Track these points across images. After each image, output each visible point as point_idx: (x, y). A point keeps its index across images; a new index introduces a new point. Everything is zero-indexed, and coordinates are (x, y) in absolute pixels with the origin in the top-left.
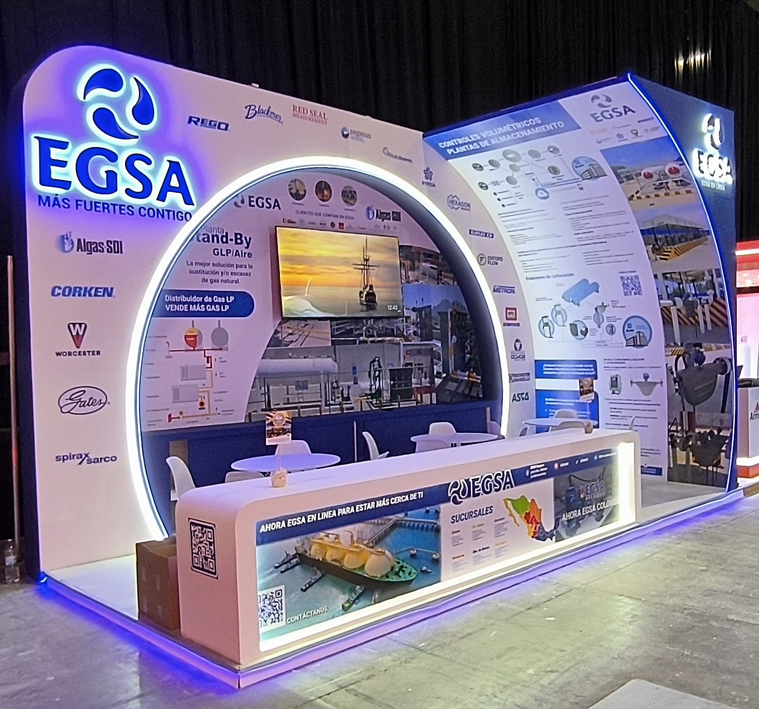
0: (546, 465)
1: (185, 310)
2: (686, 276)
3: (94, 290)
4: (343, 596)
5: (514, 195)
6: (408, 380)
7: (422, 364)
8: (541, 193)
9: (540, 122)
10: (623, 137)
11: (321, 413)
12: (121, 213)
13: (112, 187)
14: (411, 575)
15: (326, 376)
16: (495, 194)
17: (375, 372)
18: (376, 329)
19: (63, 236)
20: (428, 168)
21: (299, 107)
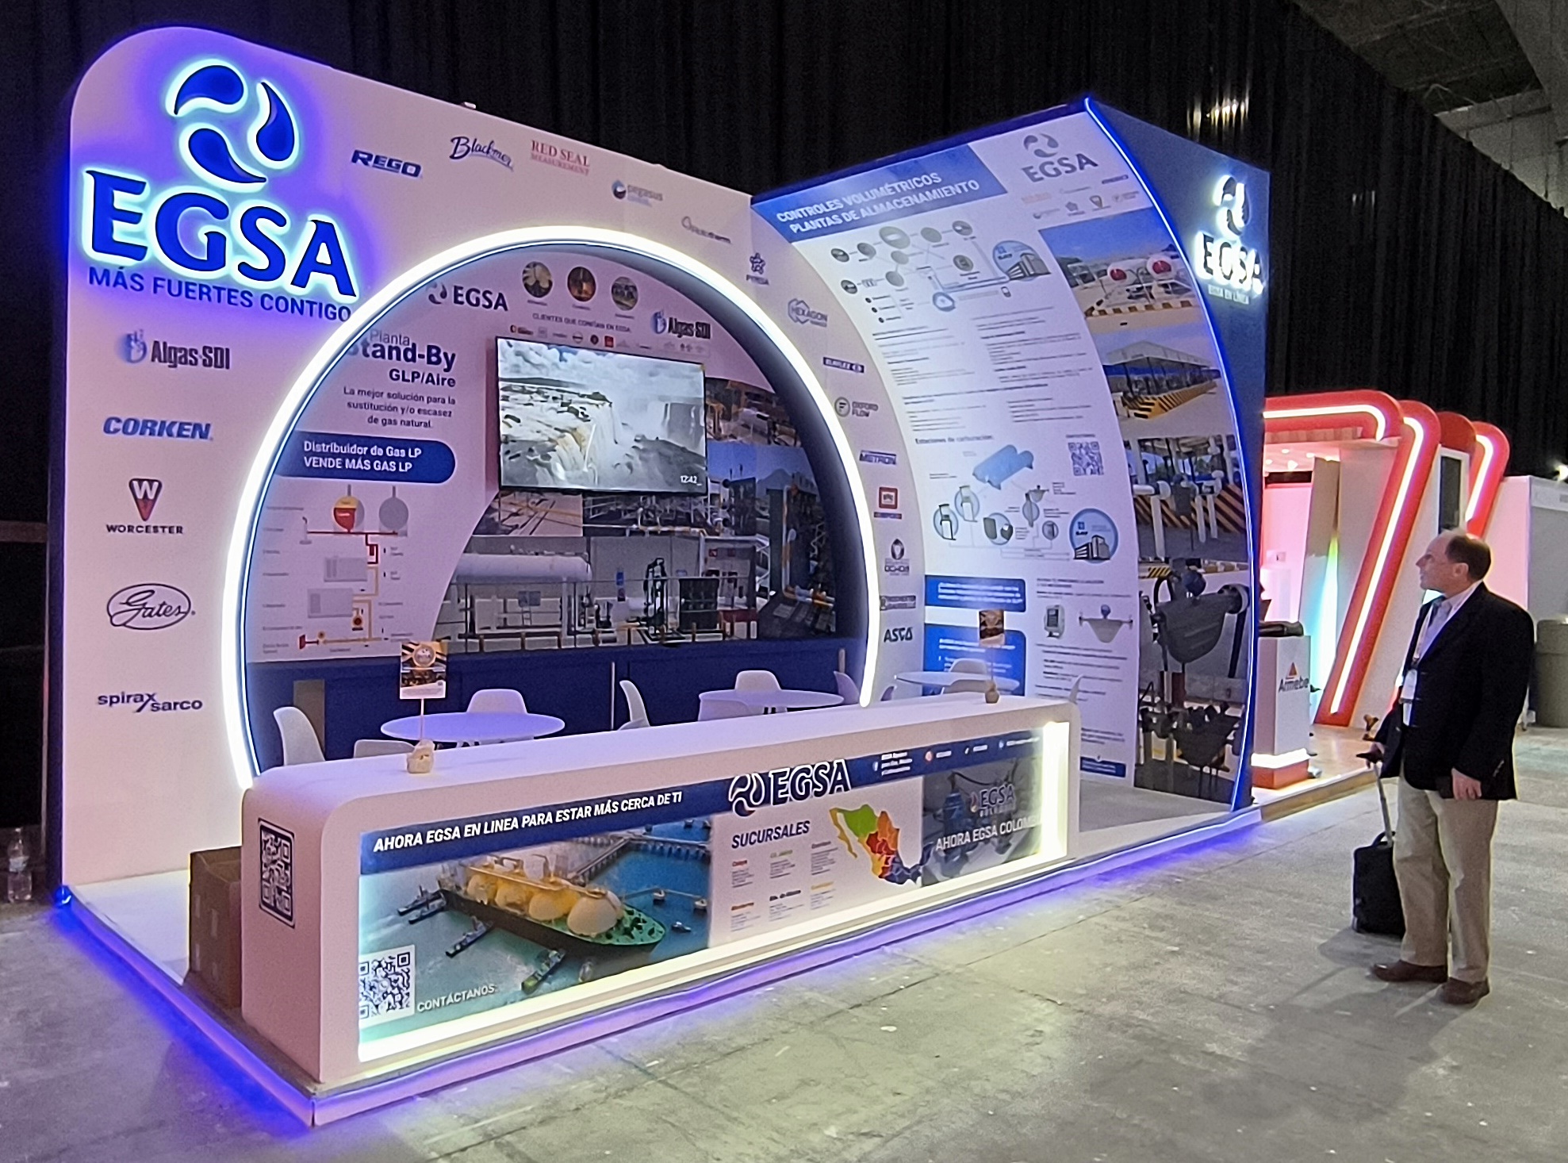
0: (911, 753)
1: (337, 467)
2: (1178, 445)
3: (177, 426)
4: (525, 968)
5: (899, 303)
6: (711, 597)
7: (736, 574)
8: (943, 301)
9: (940, 180)
10: (1077, 209)
11: (559, 645)
12: (229, 302)
13: (216, 259)
14: (653, 935)
15: (572, 585)
16: (868, 300)
17: (655, 582)
18: (660, 512)
19: (129, 336)
20: (757, 254)
21: (543, 145)
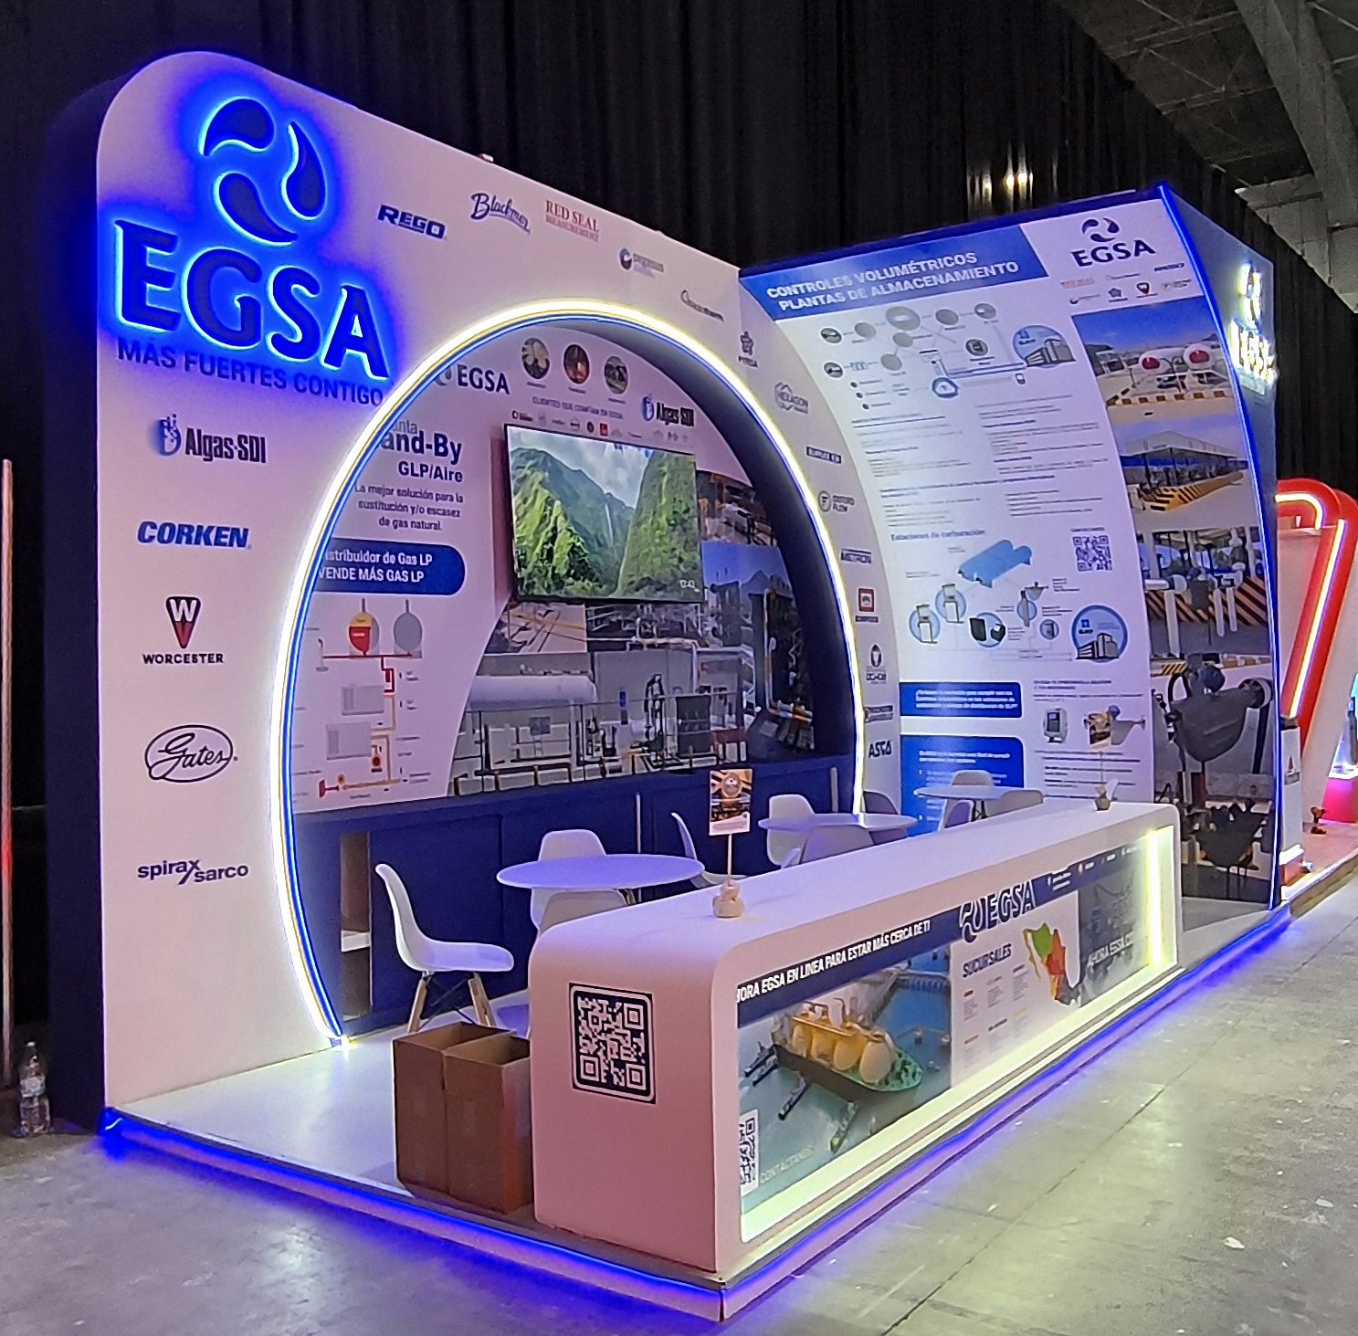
0: (1069, 867)
1: (351, 578)
2: (1197, 538)
3: (215, 531)
5: (891, 388)
6: (705, 718)
7: (725, 689)
8: (943, 387)
9: (975, 260)
10: (1120, 295)
11: (570, 779)
13: (250, 330)
14: (916, 1077)
15: (579, 709)
16: (854, 385)
17: (654, 701)
18: (656, 622)
19: (162, 422)
20: (746, 333)
21: (556, 205)
